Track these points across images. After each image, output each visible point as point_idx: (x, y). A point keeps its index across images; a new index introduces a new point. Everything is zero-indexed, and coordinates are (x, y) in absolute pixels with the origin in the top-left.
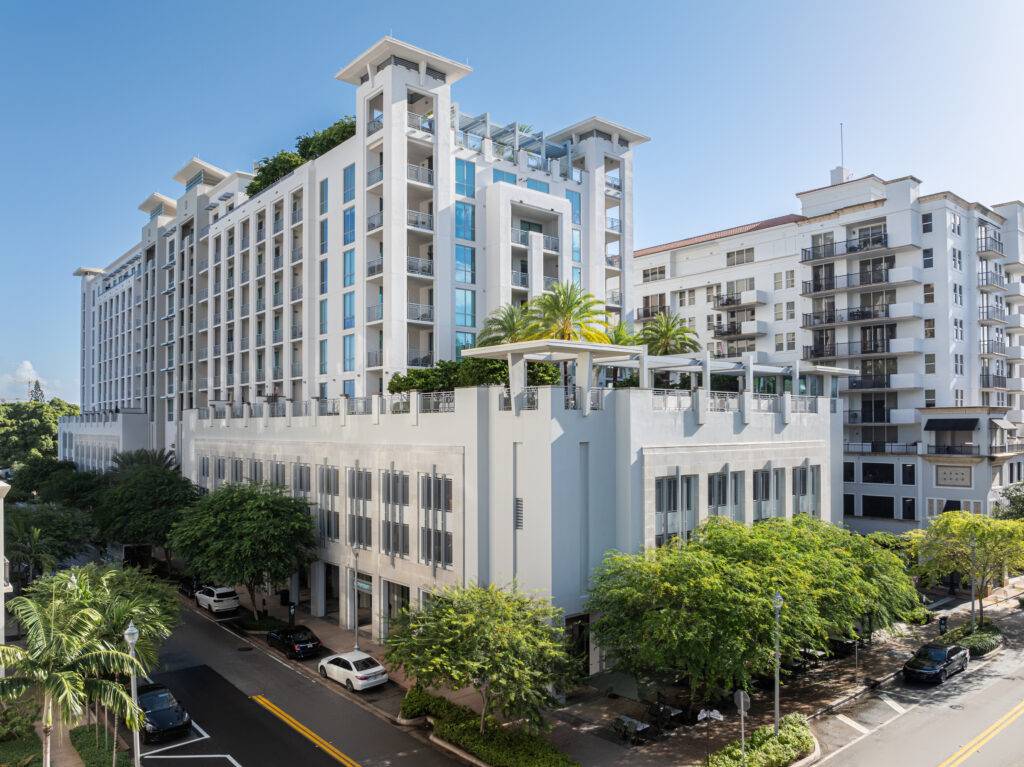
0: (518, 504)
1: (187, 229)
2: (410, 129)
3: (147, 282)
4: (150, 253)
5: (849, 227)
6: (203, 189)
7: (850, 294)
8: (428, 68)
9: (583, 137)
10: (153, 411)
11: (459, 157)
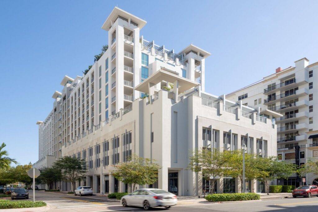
0: (152, 134)
1: (64, 98)
2: (125, 40)
3: (55, 119)
4: (55, 110)
5: (281, 80)
6: (68, 85)
7: (281, 102)
8: (131, 21)
9: (187, 53)
10: (56, 155)
11: (143, 52)
